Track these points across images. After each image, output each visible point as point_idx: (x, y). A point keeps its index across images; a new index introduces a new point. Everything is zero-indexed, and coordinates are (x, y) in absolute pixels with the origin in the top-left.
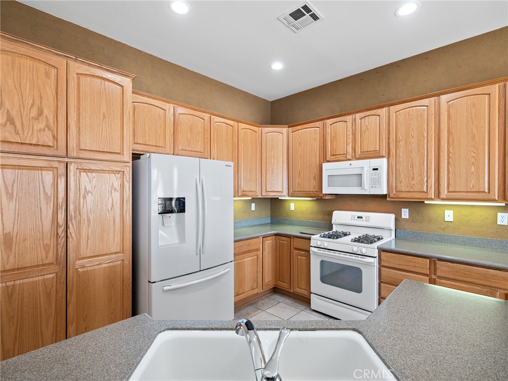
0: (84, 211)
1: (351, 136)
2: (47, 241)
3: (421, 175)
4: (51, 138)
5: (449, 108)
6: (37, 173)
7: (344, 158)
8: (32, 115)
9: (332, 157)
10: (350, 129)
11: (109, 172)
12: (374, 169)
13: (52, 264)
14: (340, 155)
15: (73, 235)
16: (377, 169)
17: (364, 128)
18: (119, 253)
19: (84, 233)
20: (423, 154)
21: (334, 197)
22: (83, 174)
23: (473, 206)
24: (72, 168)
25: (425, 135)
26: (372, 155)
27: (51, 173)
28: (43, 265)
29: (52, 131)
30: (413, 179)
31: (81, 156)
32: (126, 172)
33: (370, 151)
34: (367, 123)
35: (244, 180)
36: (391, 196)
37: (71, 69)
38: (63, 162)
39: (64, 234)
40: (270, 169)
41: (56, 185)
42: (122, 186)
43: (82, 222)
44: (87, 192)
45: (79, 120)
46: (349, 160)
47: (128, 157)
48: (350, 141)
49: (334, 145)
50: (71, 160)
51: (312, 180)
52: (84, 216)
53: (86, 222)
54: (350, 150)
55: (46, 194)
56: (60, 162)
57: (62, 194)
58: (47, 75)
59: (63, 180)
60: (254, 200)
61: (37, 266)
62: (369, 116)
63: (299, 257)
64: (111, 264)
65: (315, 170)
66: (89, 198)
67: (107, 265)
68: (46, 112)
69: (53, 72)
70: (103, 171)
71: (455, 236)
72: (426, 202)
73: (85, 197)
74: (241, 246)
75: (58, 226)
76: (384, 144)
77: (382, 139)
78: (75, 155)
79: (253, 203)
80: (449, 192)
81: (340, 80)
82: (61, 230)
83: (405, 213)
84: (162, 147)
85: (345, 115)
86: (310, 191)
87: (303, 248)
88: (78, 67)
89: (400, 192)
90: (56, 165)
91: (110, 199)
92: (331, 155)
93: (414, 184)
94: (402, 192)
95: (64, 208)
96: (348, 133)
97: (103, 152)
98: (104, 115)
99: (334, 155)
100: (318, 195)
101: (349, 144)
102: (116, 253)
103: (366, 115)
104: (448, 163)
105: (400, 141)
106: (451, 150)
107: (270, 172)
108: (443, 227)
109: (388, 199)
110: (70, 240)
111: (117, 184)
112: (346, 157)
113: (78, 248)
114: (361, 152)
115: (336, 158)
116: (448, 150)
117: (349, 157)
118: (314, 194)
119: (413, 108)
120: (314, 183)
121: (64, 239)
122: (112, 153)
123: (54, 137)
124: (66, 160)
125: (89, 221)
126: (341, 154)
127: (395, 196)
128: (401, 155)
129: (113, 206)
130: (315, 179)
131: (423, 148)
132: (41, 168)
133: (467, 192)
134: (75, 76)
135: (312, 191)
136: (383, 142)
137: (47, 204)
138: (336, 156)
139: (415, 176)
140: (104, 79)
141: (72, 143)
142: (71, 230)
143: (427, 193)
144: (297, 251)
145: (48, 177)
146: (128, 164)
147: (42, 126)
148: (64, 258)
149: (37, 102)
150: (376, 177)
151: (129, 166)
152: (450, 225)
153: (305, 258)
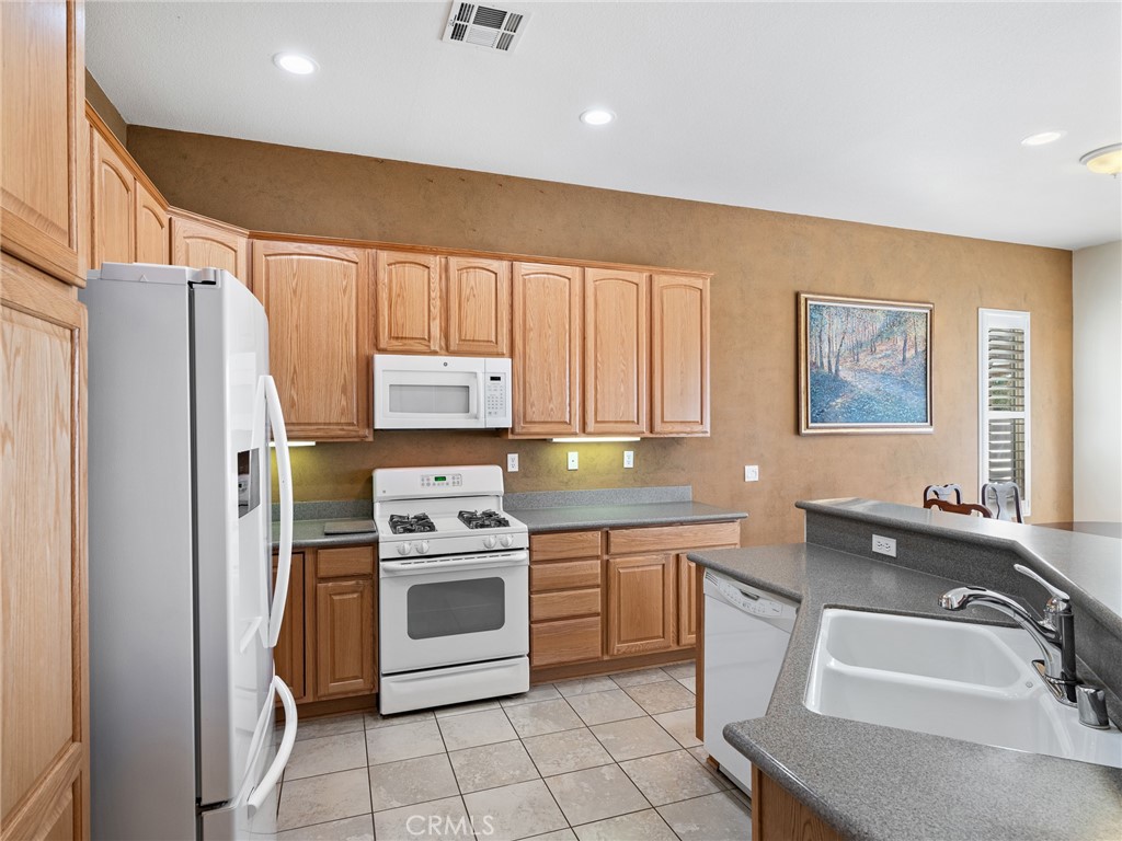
1: (437, 303)
3: (562, 393)
5: (596, 289)
7: (423, 348)
9: (394, 342)
10: (435, 285)
12: (493, 379)
14: (413, 338)
16: (498, 379)
17: (466, 292)
20: (564, 358)
23: (599, 443)
25: (567, 327)
26: (483, 350)
30: (551, 399)
33: (479, 341)
34: (472, 283)
36: (517, 430)
46: (435, 353)
48: (436, 311)
49: (399, 315)
51: (337, 394)
54: (436, 331)
62: (475, 268)
63: (336, 598)
65: (345, 368)
71: (582, 493)
72: (555, 440)
76: (505, 330)
77: (502, 321)
80: (596, 422)
83: (513, 462)
85: (424, 251)
86: (330, 424)
87: (352, 571)
89: (531, 422)
92: (390, 337)
93: (552, 410)
94: (535, 422)
96: (433, 295)
99: (397, 338)
100: (354, 433)
101: (434, 319)
103: (470, 265)
104: (596, 378)
105: (531, 329)
106: (599, 358)
108: (566, 480)
109: (510, 437)
112: (429, 346)
114: (460, 340)
115: (405, 345)
116: (596, 357)
117: (435, 346)
118: (343, 430)
119: (550, 276)
120: (344, 403)
126: (416, 338)
127: (524, 430)
128: (532, 356)
130: (344, 390)
131: (564, 348)
135: (338, 424)
136: (502, 326)
138: (404, 341)
139: (554, 394)
143: (570, 424)
144: (330, 584)
150: (497, 394)
152: (575, 475)
153: (355, 595)
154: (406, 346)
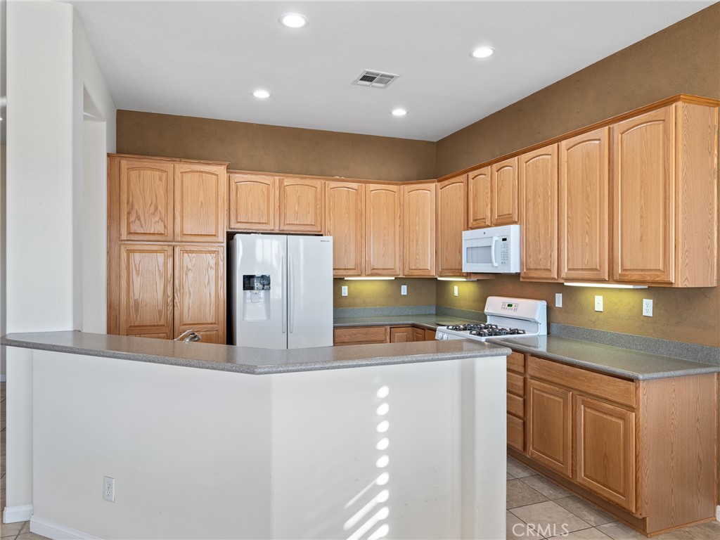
0: (186, 285)
1: (489, 195)
2: (160, 307)
3: (546, 247)
4: (163, 227)
5: (568, 157)
6: (154, 255)
8: (151, 211)
10: (489, 185)
11: (206, 252)
12: (503, 240)
13: (163, 325)
14: (480, 219)
15: (178, 304)
16: (506, 239)
18: (215, 324)
19: (186, 304)
20: (548, 219)
21: (494, 277)
22: (186, 255)
24: (177, 250)
26: (506, 220)
27: (163, 254)
28: (158, 326)
29: (164, 222)
30: (540, 252)
31: (184, 240)
32: (220, 252)
34: (503, 177)
35: (374, 255)
36: (522, 275)
37: (177, 170)
38: (171, 245)
39: (171, 303)
40: (414, 240)
41: (165, 264)
42: (217, 264)
43: (185, 294)
44: (188, 270)
45: (182, 210)
47: (222, 238)
48: (488, 201)
49: (476, 207)
50: (177, 244)
51: (457, 254)
52: (186, 290)
53: (188, 294)
55: (159, 271)
56: (169, 245)
57: (170, 271)
58: (160, 179)
59: (171, 259)
60: (399, 281)
61: (154, 326)
62: (504, 167)
64: (208, 333)
66: (190, 274)
67: (204, 333)
68: (159, 207)
69: (164, 174)
70: (201, 252)
71: (604, 332)
72: (566, 284)
73: (187, 274)
74: (355, 334)
75: (168, 296)
76: (517, 205)
77: (515, 198)
78: (179, 239)
79: (405, 284)
80: (568, 269)
81: (499, 112)
82: (170, 299)
83: (559, 300)
84: (265, 223)
85: (484, 165)
86: (456, 269)
88: (182, 167)
89: (529, 269)
90: (166, 248)
91: (207, 276)
92: (473, 221)
93: (541, 259)
94: (531, 269)
95: (172, 282)
96: (487, 191)
97: (201, 235)
98: (202, 203)
99: (475, 220)
100: (462, 275)
101: (488, 205)
102: (212, 324)
103: (501, 166)
104: (568, 231)
106: (570, 214)
107: (415, 243)
108: (594, 320)
109: (521, 280)
110: (176, 308)
111: (212, 263)
112: (485, 223)
113: (181, 315)
114: (498, 216)
117: (488, 222)
118: (458, 273)
119: (541, 157)
121: (172, 307)
122: (208, 235)
123: (165, 226)
124: (174, 243)
125: (190, 294)
127: (525, 275)
129: (209, 282)
131: (548, 210)
132: (156, 252)
133: (583, 270)
134: (180, 174)
135: (458, 269)
136: (515, 202)
137: (160, 279)
138: (478, 222)
139: (541, 248)
140: (202, 172)
141: (178, 229)
142: (177, 300)
143: (551, 270)
145: (161, 257)
146: (222, 244)
147: (157, 219)
148: (171, 322)
149: (154, 202)
150: (505, 250)
151: (223, 247)
152: (600, 316)
154: (479, 224)
